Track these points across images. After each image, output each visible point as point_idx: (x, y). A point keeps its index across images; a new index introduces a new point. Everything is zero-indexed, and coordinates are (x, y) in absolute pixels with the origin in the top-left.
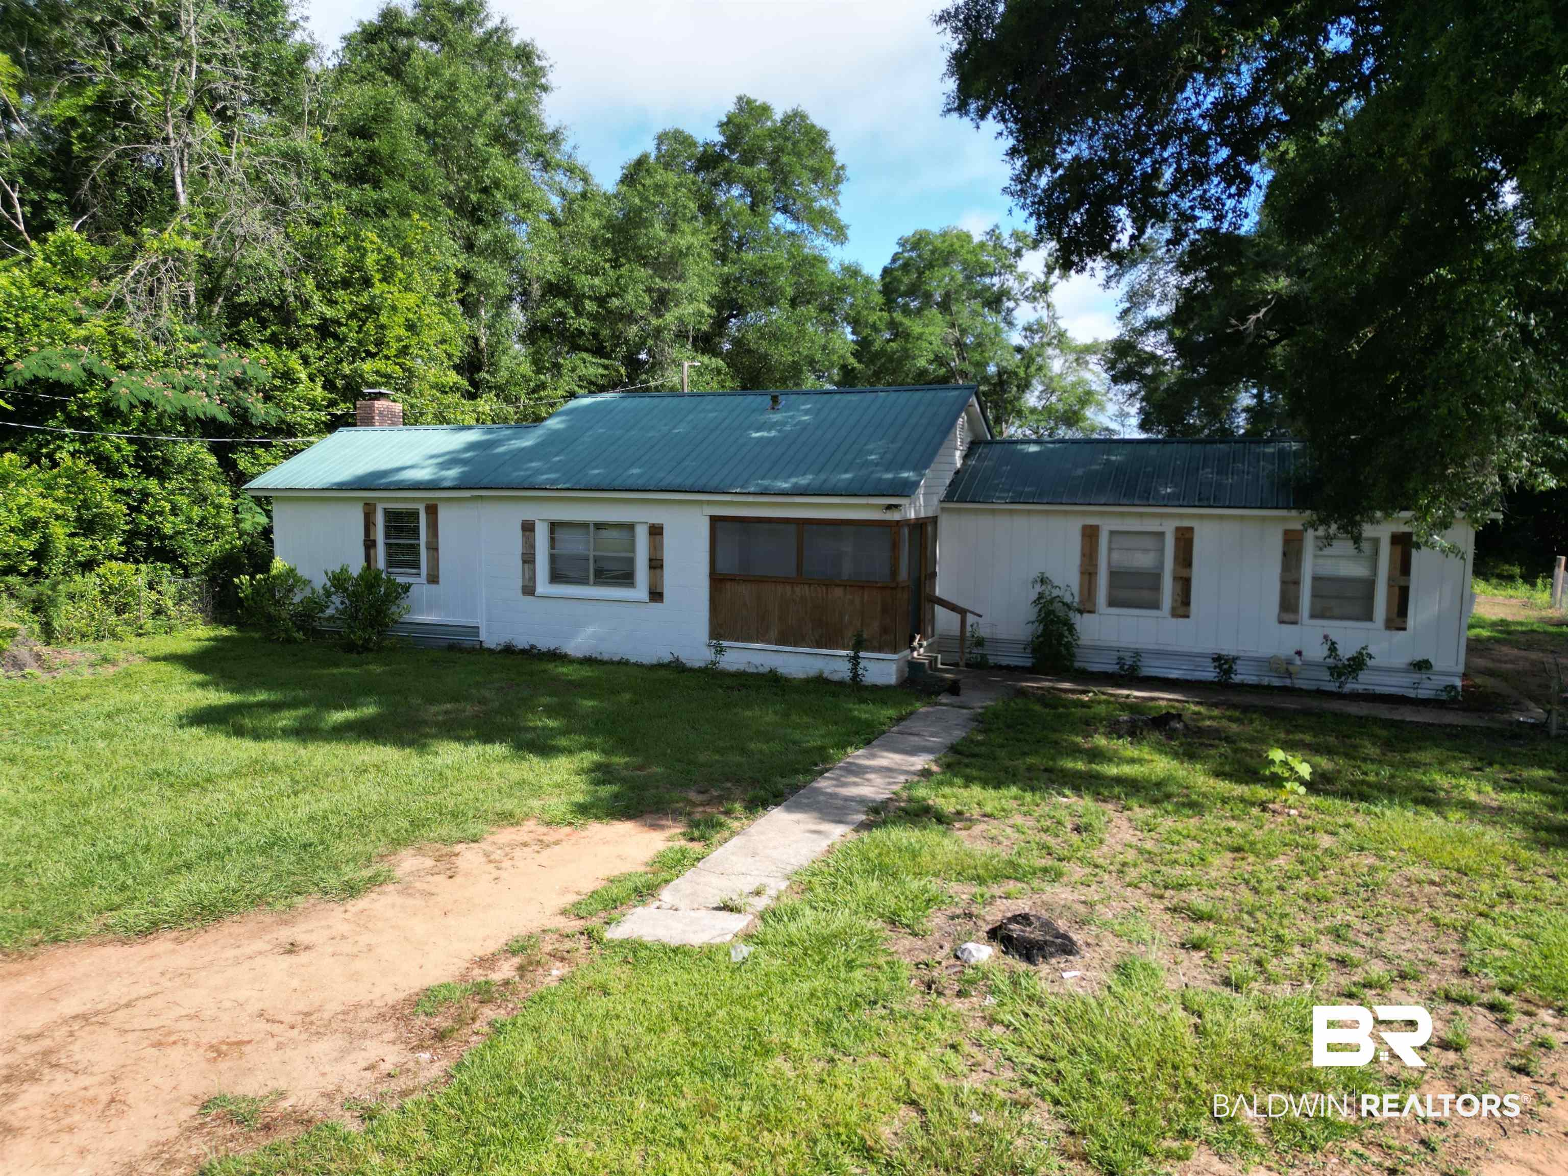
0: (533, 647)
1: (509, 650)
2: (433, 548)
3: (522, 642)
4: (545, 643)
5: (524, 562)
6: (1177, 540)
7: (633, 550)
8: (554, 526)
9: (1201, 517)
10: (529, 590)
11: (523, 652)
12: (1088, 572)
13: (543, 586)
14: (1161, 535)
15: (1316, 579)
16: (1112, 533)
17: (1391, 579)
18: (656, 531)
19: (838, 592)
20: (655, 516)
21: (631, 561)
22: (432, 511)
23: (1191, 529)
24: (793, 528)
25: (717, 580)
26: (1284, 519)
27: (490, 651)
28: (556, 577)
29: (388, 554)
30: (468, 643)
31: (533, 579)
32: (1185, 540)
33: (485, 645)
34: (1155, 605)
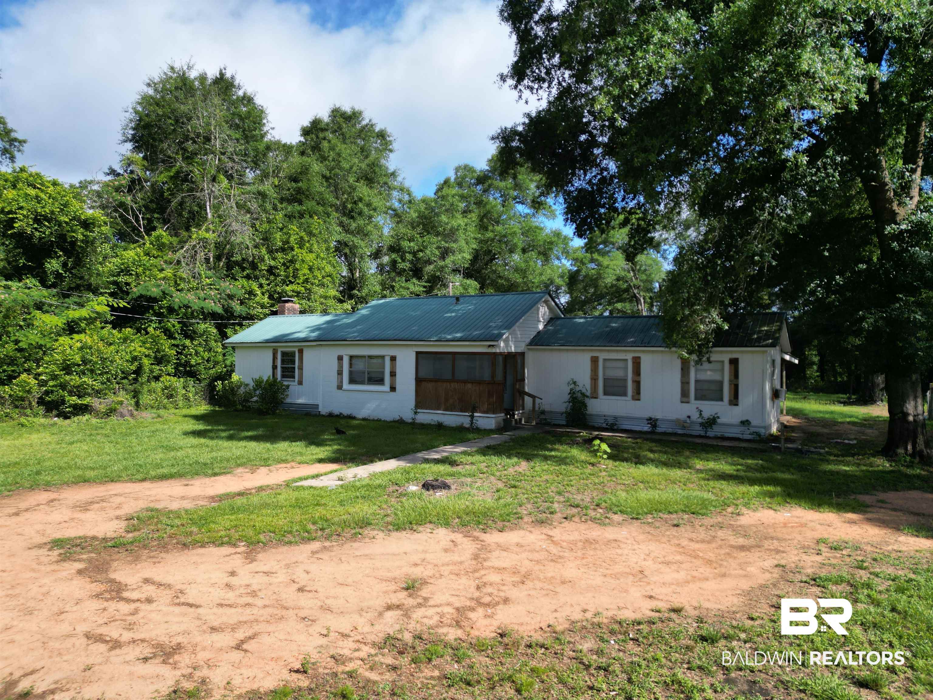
0: (341, 413)
1: (331, 415)
2: (301, 368)
3: (336, 412)
4: (346, 412)
5: (338, 374)
6: (633, 363)
7: (384, 368)
8: (351, 357)
9: (644, 351)
10: (340, 387)
11: (337, 416)
12: (594, 379)
13: (346, 385)
14: (626, 361)
15: (697, 381)
16: (604, 360)
17: (730, 381)
18: (393, 359)
19: (469, 386)
20: (392, 352)
21: (383, 373)
22: (301, 351)
23: (639, 358)
24: (450, 356)
25: (419, 381)
27: (323, 416)
28: (352, 381)
29: (283, 371)
31: (342, 382)
32: (637, 362)
33: (321, 413)
34: (625, 394)
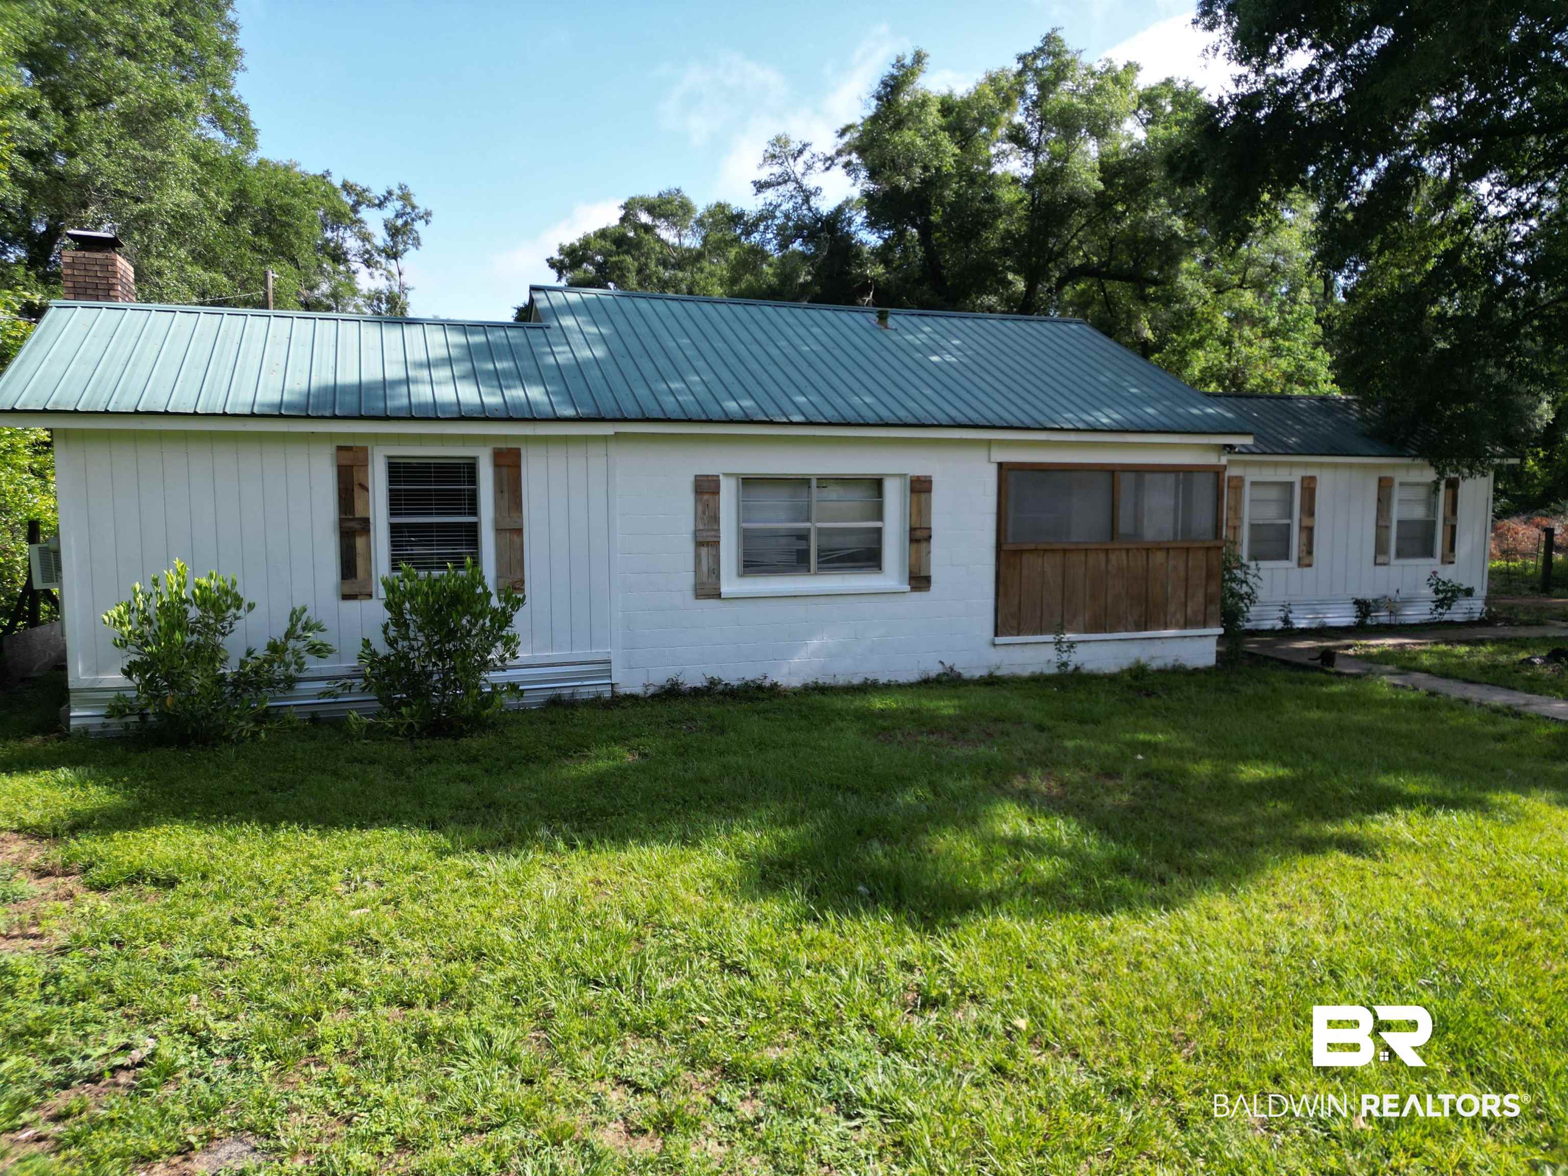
0: (713, 682)
2: (511, 528)
3: (693, 678)
4: (735, 673)
5: (699, 544)
6: (1303, 489)
7: (880, 516)
8: (748, 482)
9: (1321, 465)
10: (707, 589)
11: (696, 692)
12: (1234, 526)
13: (731, 581)
14: (1291, 485)
15: (1399, 523)
16: (1253, 484)
17: (1445, 519)
18: (920, 487)
20: (918, 465)
21: (876, 534)
22: (508, 460)
23: (1313, 479)
24: (1104, 478)
25: (1008, 553)
26: (1379, 467)
27: (633, 698)
29: (399, 542)
30: (588, 689)
31: (715, 572)
32: (1309, 488)
33: (622, 690)
34: (1286, 556)
